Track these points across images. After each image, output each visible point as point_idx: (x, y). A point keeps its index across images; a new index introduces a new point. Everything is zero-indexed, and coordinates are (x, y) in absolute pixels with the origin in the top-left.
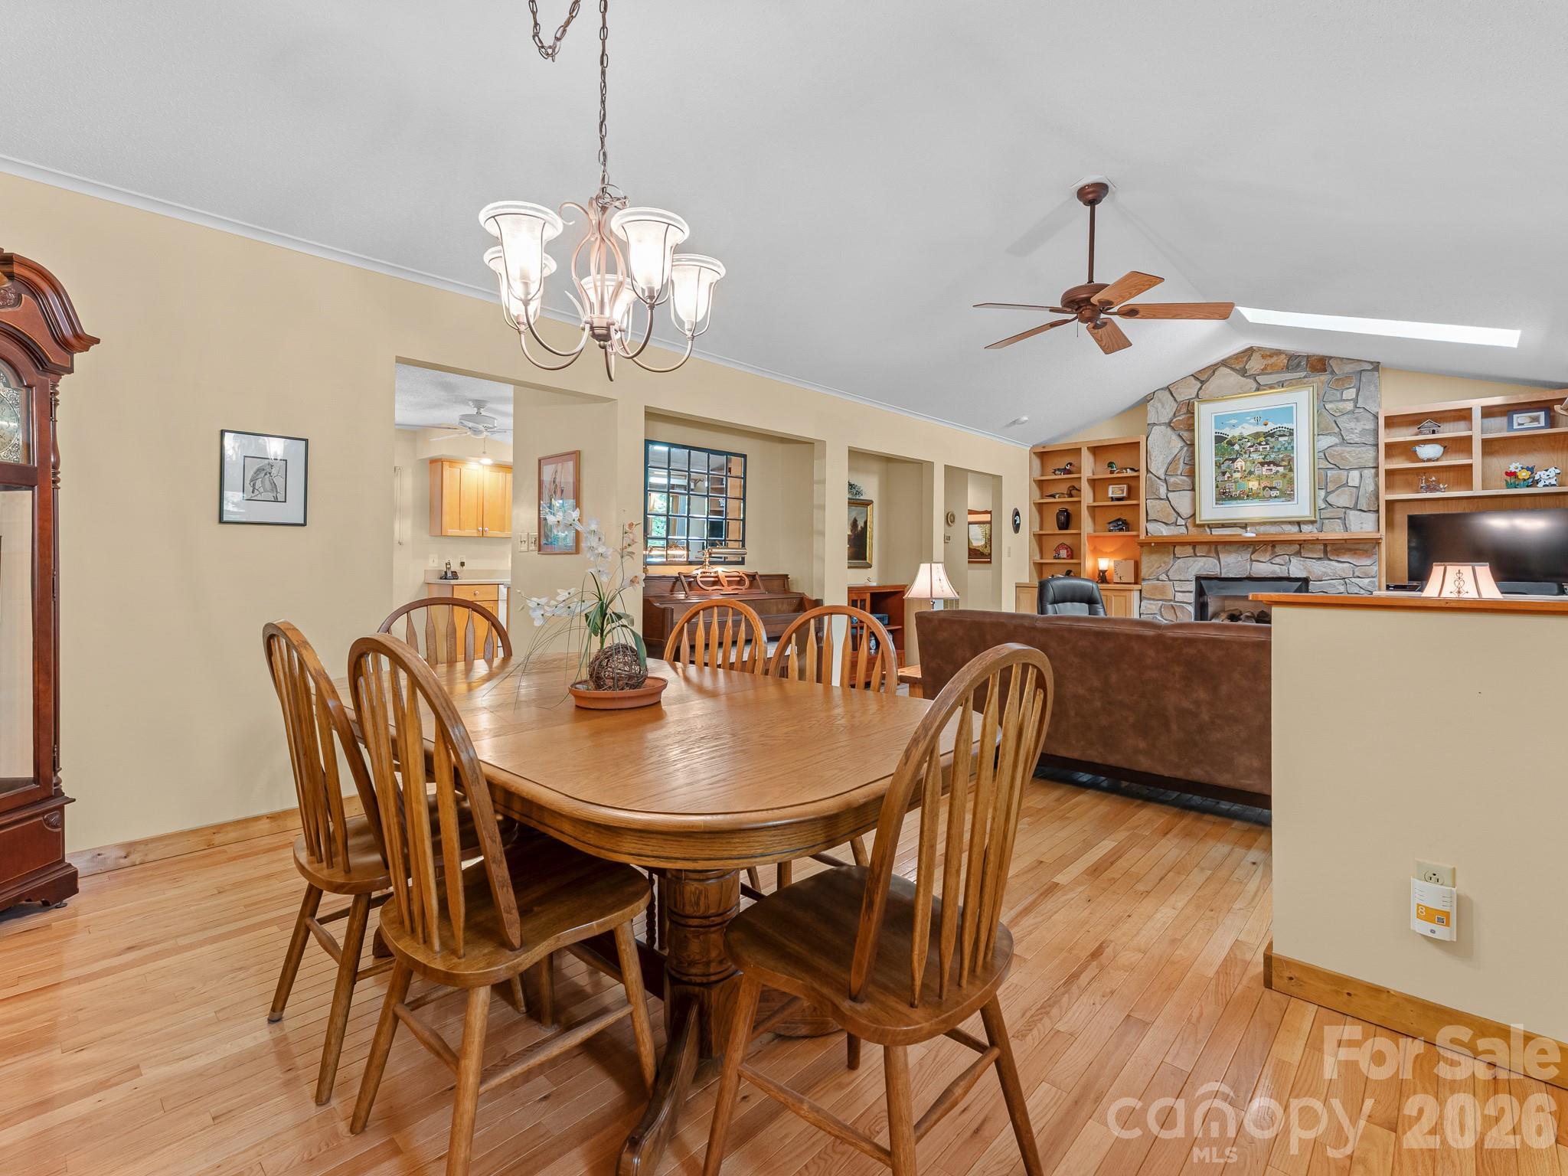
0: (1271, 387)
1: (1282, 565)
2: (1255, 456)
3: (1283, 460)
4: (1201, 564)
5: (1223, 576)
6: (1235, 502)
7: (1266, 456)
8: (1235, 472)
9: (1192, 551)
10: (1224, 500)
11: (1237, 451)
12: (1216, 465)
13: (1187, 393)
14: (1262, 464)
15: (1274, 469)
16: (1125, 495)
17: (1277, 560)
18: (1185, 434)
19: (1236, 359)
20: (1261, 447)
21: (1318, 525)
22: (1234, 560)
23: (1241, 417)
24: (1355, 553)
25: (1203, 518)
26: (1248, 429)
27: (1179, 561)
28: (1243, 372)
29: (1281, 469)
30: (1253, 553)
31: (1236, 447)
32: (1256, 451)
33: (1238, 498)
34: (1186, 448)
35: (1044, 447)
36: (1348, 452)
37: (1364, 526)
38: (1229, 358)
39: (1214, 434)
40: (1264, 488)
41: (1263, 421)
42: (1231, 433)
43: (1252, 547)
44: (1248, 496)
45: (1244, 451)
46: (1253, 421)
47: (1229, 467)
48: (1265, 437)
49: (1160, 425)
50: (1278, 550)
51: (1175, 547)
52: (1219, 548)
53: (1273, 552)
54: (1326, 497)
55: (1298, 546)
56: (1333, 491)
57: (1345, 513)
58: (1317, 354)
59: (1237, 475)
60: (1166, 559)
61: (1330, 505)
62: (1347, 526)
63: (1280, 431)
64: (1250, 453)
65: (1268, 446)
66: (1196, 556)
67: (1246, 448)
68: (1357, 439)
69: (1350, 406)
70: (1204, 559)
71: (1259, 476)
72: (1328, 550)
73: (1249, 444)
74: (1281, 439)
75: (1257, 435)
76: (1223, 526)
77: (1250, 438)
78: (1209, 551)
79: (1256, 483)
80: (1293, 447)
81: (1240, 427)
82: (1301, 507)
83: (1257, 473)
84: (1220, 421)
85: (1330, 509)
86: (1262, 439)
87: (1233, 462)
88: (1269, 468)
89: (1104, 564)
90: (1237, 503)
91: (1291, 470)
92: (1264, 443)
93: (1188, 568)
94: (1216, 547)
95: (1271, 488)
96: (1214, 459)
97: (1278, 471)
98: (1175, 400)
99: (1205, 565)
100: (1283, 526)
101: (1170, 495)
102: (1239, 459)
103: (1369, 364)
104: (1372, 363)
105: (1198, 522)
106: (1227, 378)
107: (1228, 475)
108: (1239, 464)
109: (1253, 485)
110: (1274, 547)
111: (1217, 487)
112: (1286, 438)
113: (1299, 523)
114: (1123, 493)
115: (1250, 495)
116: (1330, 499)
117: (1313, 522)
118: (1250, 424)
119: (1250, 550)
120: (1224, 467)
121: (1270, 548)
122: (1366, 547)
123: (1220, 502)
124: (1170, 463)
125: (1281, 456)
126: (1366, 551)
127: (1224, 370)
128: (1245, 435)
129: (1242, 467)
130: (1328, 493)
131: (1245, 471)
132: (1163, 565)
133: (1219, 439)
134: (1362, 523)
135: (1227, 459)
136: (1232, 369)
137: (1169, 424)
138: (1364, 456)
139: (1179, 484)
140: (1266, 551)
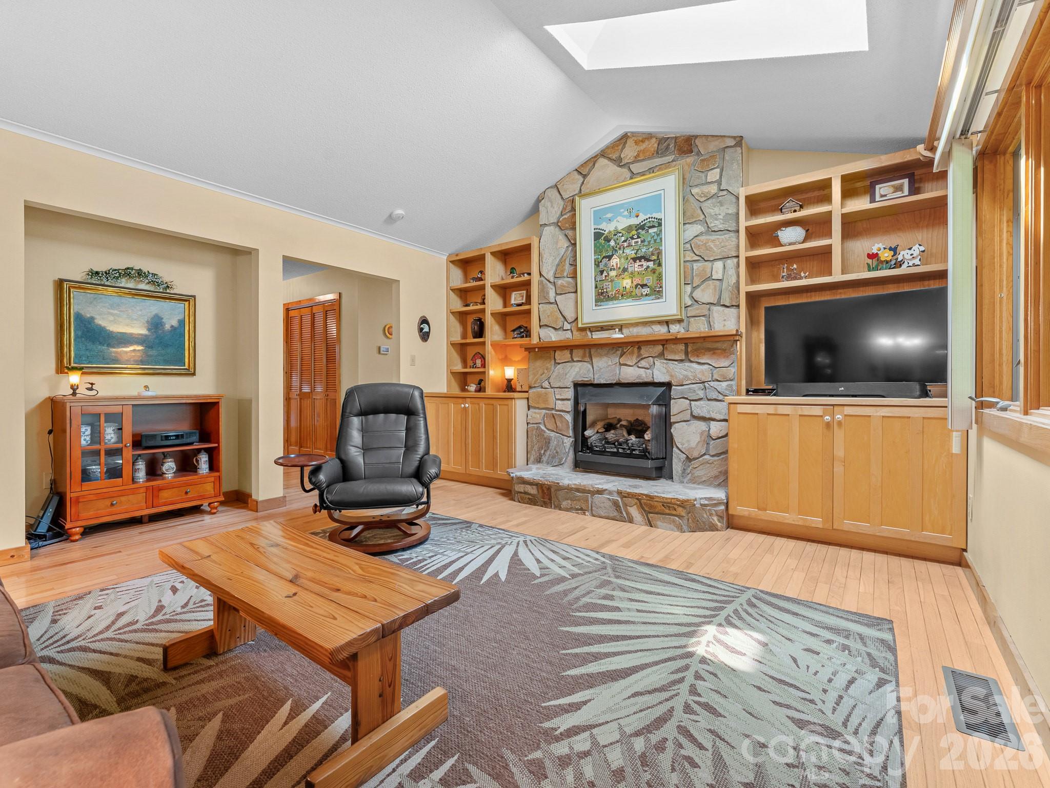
0: (642, 174)
1: (648, 369)
2: (628, 251)
3: (653, 254)
4: (577, 369)
5: (596, 382)
6: (611, 303)
7: (638, 250)
8: (611, 270)
9: (570, 355)
10: (602, 301)
11: (613, 247)
12: (595, 264)
13: (570, 190)
14: (635, 260)
15: (645, 264)
16: (524, 301)
17: (643, 363)
18: (570, 233)
19: (612, 148)
20: (633, 241)
21: (684, 324)
22: (605, 365)
23: (615, 210)
24: (714, 353)
25: (585, 321)
26: (622, 223)
27: (559, 366)
28: (618, 162)
29: (651, 264)
30: (621, 356)
31: (612, 243)
32: (630, 245)
33: (614, 298)
34: (570, 248)
35: (457, 255)
36: (713, 241)
37: (726, 323)
38: (608, 147)
39: (593, 231)
40: (636, 286)
41: (633, 214)
42: (608, 228)
43: (620, 349)
44: (622, 296)
45: (618, 246)
46: (626, 213)
47: (606, 265)
48: (636, 231)
49: (549, 225)
50: (644, 351)
51: (555, 351)
52: (593, 351)
53: (639, 355)
54: (691, 293)
55: (661, 347)
56: (698, 286)
57: (709, 310)
58: (684, 134)
59: (613, 273)
60: (548, 365)
61: (696, 301)
62: (712, 324)
63: (650, 221)
64: (624, 248)
65: (639, 240)
66: (573, 361)
67: (621, 244)
68: (721, 226)
69: (714, 189)
70: (580, 364)
71: (632, 273)
72: (689, 350)
73: (623, 239)
74: (651, 231)
75: (629, 228)
76: (602, 328)
77: (624, 232)
78: (584, 356)
79: (629, 281)
80: (661, 239)
81: (615, 220)
82: (668, 306)
83: (630, 270)
84: (599, 215)
85: (696, 306)
86: (634, 232)
87: (609, 260)
88: (640, 263)
89: (510, 372)
90: (613, 304)
91: (660, 265)
92: (635, 237)
93: (566, 375)
94: (589, 350)
95: (643, 286)
96: (593, 258)
97: (648, 267)
98: (562, 198)
99: (579, 371)
100: (653, 327)
101: (559, 298)
102: (615, 256)
103: (732, 140)
104: (734, 138)
105: (580, 325)
106: (606, 170)
107: (605, 274)
108: (615, 261)
109: (627, 283)
110: (639, 348)
111: (596, 287)
112: (655, 230)
113: (667, 323)
114: (523, 299)
115: (624, 295)
116: (697, 294)
117: (680, 321)
118: (624, 216)
119: (619, 352)
120: (602, 266)
121: (636, 350)
122: (725, 346)
123: (599, 304)
124: (558, 265)
125: (651, 250)
126: (724, 350)
127: (602, 161)
128: (620, 229)
129: (617, 264)
130: (694, 288)
131: (620, 268)
132: (546, 371)
133: (598, 235)
134: (725, 320)
135: (604, 257)
136: (610, 159)
137: (556, 224)
138: (727, 244)
139: (564, 286)
140: (632, 353)
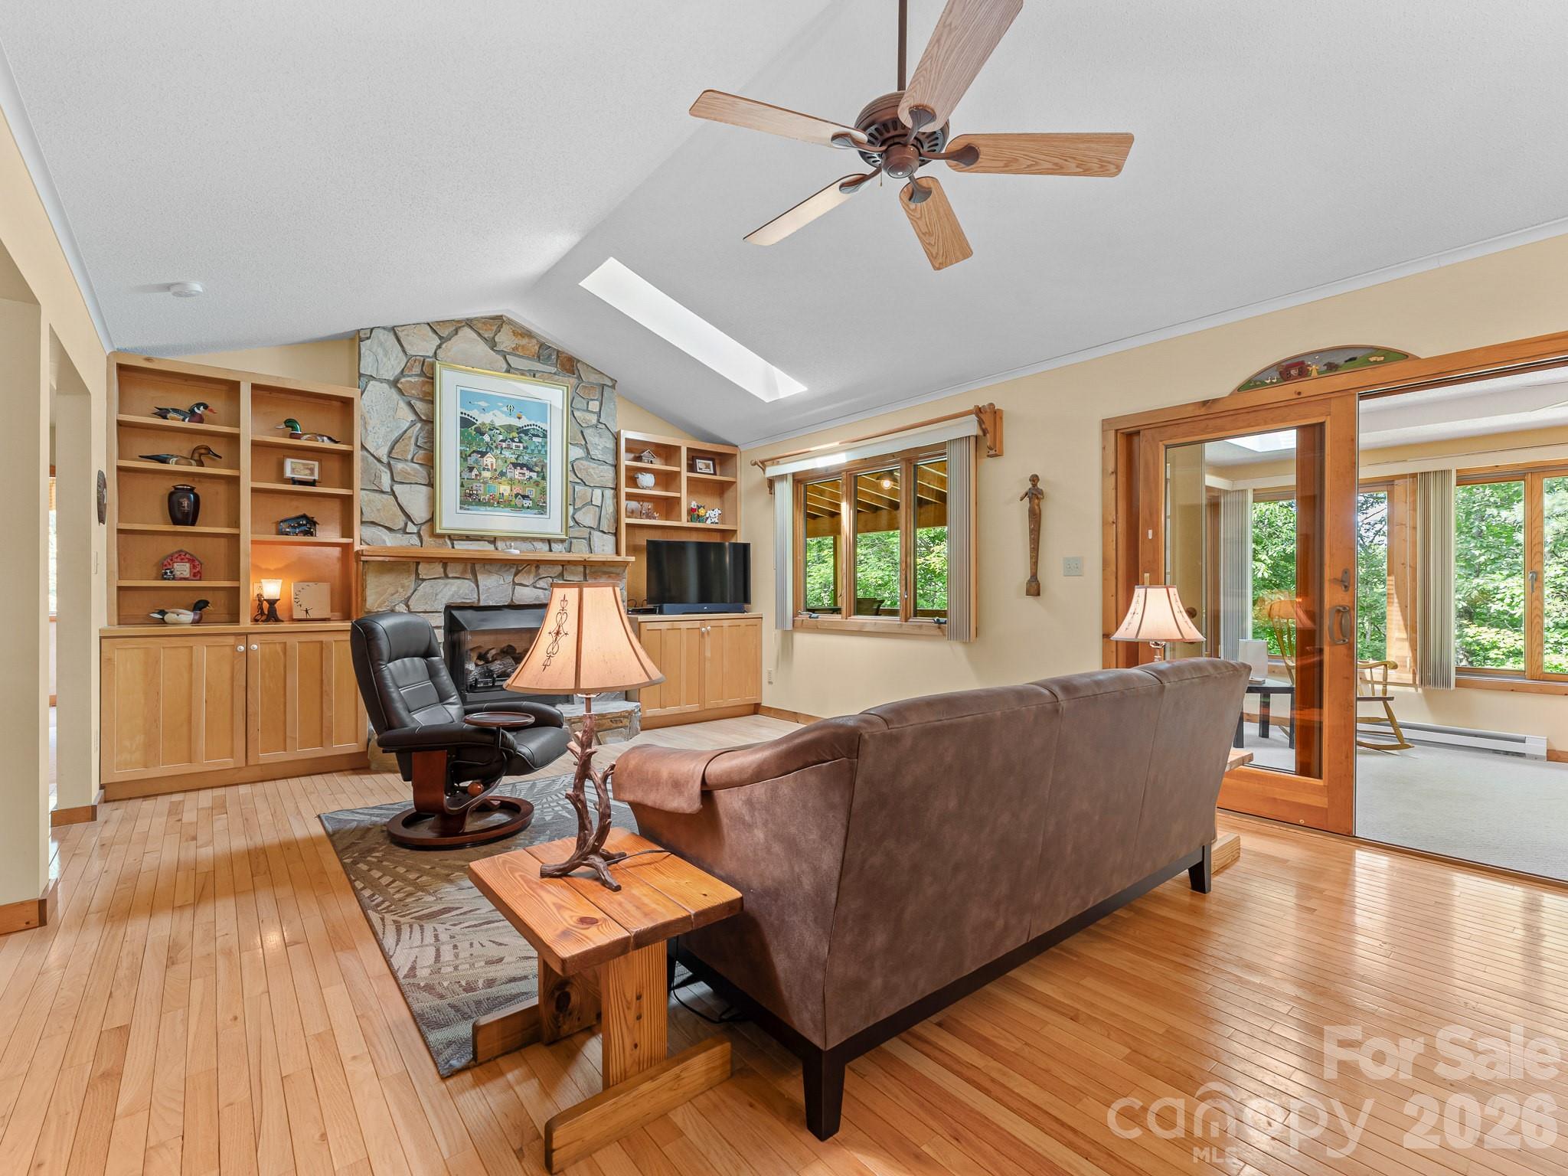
0: (522, 373)
1: (545, 589)
2: (507, 453)
3: (536, 465)
4: (454, 589)
5: (482, 604)
6: (483, 508)
7: (519, 456)
8: (484, 469)
9: (442, 570)
10: (470, 504)
11: (487, 443)
12: (461, 457)
13: (423, 345)
14: (515, 465)
15: (528, 474)
16: (316, 477)
17: (541, 584)
18: (420, 406)
19: (484, 323)
20: (514, 444)
21: (566, 544)
22: (495, 584)
23: (492, 401)
24: (610, 577)
25: (444, 525)
26: (501, 419)
27: (424, 584)
28: (492, 344)
29: (534, 475)
30: (516, 575)
31: (487, 438)
32: (509, 448)
33: (488, 504)
34: (419, 425)
35: (148, 360)
36: (593, 468)
37: (605, 548)
38: (476, 319)
39: (459, 415)
40: (517, 495)
41: (516, 412)
42: (482, 419)
43: (515, 566)
44: (498, 503)
45: (495, 444)
46: (505, 409)
47: (476, 462)
48: (518, 433)
49: (381, 381)
50: (543, 571)
51: (418, 563)
52: (477, 567)
53: (537, 574)
54: (574, 514)
55: (561, 568)
56: (580, 509)
57: (590, 533)
58: (569, 353)
59: (487, 474)
60: (406, 582)
61: (577, 522)
62: (592, 547)
63: (534, 429)
64: (502, 449)
65: (521, 445)
66: (447, 577)
67: (498, 442)
68: (599, 456)
69: (594, 419)
70: (459, 581)
71: (511, 480)
72: (587, 572)
73: (501, 437)
74: (535, 439)
75: (509, 428)
76: (468, 538)
77: (503, 431)
78: (464, 571)
79: (508, 488)
80: (546, 451)
81: (491, 412)
82: (551, 524)
83: (509, 475)
84: (468, 398)
85: (577, 528)
86: (515, 434)
87: (482, 457)
88: (521, 471)
89: (271, 589)
90: (486, 511)
91: (544, 478)
92: (516, 440)
93: (437, 595)
94: (473, 566)
95: (524, 497)
96: (459, 448)
97: (531, 478)
98: (404, 351)
99: (457, 590)
100: (534, 543)
101: (397, 488)
102: (489, 455)
103: (609, 380)
104: (612, 380)
105: (438, 531)
106: (467, 342)
107: (475, 472)
108: (489, 460)
109: (505, 489)
110: (537, 567)
111: (462, 485)
112: (540, 440)
113: (549, 541)
114: (312, 473)
115: (499, 502)
116: (579, 516)
117: (562, 541)
118: (503, 412)
119: (513, 570)
120: (471, 461)
121: (533, 569)
122: (618, 570)
123: (466, 507)
124: (396, 442)
125: (534, 460)
126: (618, 574)
127: (466, 332)
128: (497, 424)
129: (492, 465)
130: (576, 510)
131: (496, 470)
132: (401, 590)
133: (466, 422)
134: (603, 545)
135: (474, 452)
136: (480, 335)
137: (394, 383)
138: (605, 475)
139: (409, 474)
140: (529, 572)
